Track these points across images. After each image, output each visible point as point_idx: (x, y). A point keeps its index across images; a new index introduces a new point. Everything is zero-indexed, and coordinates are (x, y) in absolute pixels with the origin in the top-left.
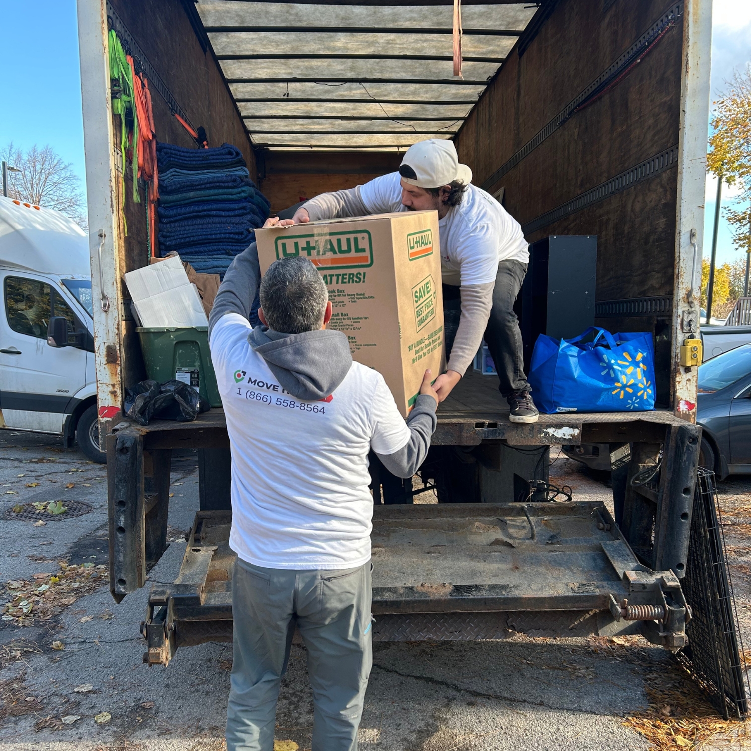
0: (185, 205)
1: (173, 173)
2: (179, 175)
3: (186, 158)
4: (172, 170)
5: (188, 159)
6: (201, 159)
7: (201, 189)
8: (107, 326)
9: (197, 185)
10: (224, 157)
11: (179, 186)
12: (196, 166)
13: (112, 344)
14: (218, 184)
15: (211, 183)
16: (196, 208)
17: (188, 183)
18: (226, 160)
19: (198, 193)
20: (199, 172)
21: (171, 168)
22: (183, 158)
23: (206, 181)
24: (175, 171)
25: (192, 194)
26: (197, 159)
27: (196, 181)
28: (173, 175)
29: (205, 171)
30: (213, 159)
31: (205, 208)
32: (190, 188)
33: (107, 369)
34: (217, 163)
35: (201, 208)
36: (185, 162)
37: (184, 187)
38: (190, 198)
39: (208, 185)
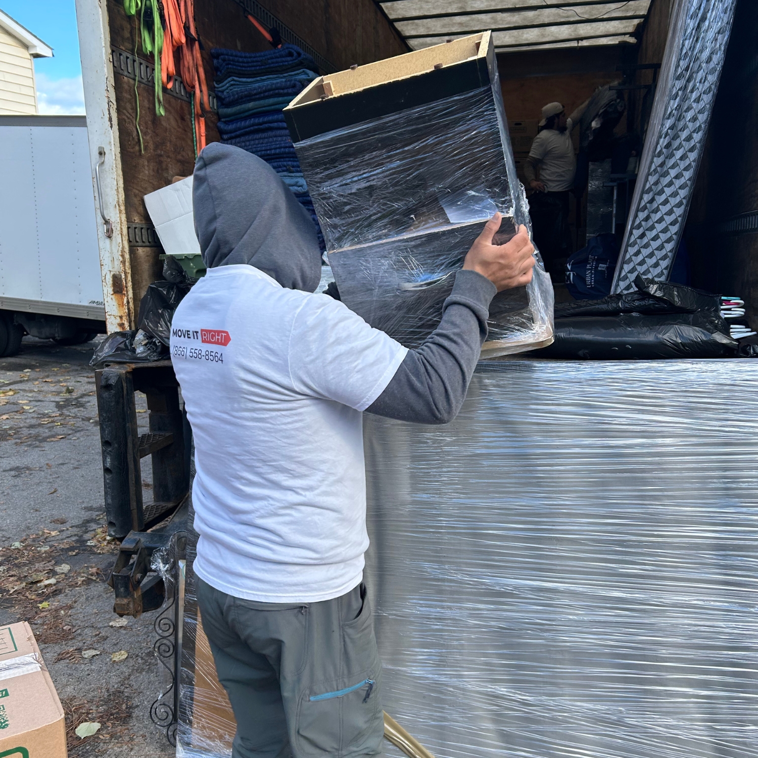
0: (245, 118)
1: (232, 82)
2: (238, 85)
3: (244, 64)
4: (229, 79)
5: (246, 65)
6: (259, 63)
7: (259, 99)
8: (112, 253)
9: (256, 94)
10: (284, 59)
11: (236, 96)
12: (255, 72)
13: (118, 273)
14: (277, 91)
15: (269, 90)
16: (257, 121)
17: (246, 93)
18: (286, 63)
19: (257, 103)
20: (258, 78)
21: (229, 77)
22: (241, 64)
23: (264, 88)
24: (233, 80)
25: (251, 105)
26: (255, 64)
27: (255, 89)
28: (232, 85)
29: (264, 78)
30: (273, 63)
31: (266, 119)
32: (249, 98)
33: (114, 300)
34: (276, 67)
35: (261, 120)
36: (244, 69)
37: (242, 98)
38: (249, 110)
39: (267, 94)
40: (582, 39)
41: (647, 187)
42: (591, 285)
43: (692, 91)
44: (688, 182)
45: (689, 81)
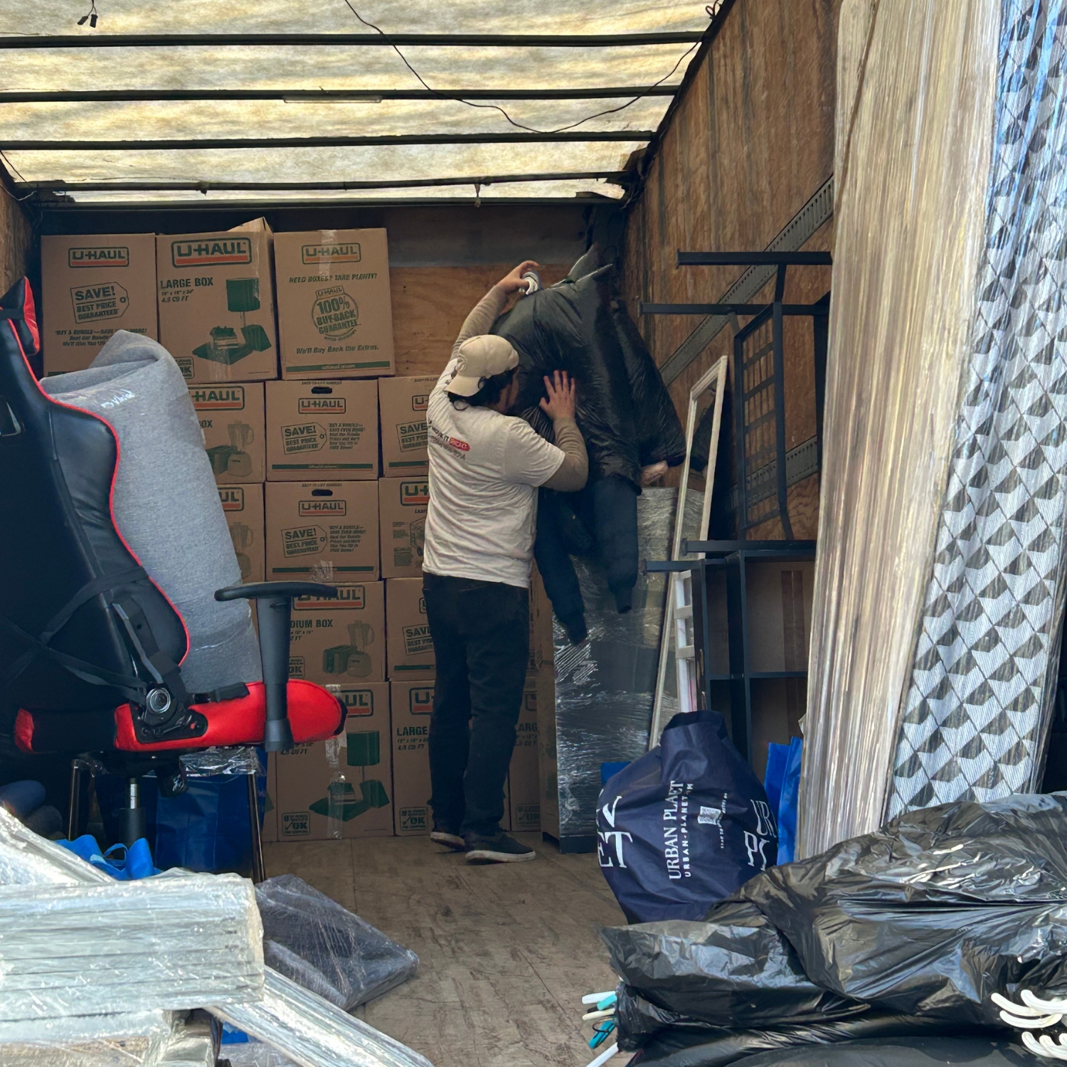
40: (488, 181)
41: (932, 599)
42: (682, 870)
43: (1028, 331)
44: (1047, 583)
45: (1016, 302)
